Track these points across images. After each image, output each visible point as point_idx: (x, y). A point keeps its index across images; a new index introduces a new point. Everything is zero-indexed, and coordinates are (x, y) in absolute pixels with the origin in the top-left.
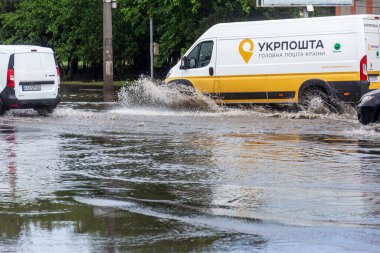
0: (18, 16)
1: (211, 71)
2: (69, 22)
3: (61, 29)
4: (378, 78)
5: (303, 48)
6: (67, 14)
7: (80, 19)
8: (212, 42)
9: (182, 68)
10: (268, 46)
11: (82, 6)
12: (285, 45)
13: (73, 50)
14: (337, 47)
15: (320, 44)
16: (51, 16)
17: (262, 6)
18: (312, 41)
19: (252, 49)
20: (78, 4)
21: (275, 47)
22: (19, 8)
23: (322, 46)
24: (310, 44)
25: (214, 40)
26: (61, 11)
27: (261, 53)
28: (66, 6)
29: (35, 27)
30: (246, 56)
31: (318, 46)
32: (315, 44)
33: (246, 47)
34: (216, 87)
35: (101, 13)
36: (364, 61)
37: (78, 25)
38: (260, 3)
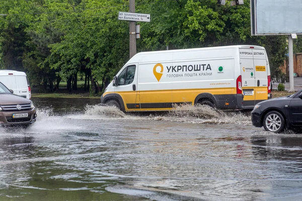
0: (63, 46)
1: (134, 87)
2: (103, 50)
3: (96, 55)
4: (253, 92)
5: (197, 70)
6: (101, 43)
7: (111, 47)
8: (135, 66)
9: (114, 85)
10: (173, 69)
11: (113, 37)
12: (185, 68)
13: (106, 72)
14: (221, 69)
15: (209, 68)
16: (89, 45)
17: (256, 35)
18: (204, 65)
19: (162, 71)
20: (110, 36)
21: (178, 70)
22: (64, 39)
23: (210, 68)
24: (202, 67)
25: (136, 64)
26: (97, 41)
27: (169, 73)
28: (100, 37)
29: (76, 54)
30: (158, 76)
31: (207, 68)
32: (205, 67)
33: (158, 69)
34: (138, 99)
35: (128, 43)
36: (239, 79)
37: (110, 52)
38: (254, 33)
